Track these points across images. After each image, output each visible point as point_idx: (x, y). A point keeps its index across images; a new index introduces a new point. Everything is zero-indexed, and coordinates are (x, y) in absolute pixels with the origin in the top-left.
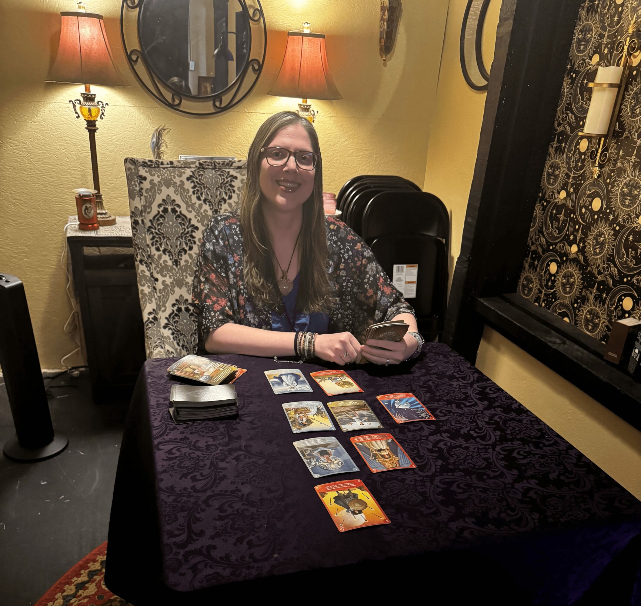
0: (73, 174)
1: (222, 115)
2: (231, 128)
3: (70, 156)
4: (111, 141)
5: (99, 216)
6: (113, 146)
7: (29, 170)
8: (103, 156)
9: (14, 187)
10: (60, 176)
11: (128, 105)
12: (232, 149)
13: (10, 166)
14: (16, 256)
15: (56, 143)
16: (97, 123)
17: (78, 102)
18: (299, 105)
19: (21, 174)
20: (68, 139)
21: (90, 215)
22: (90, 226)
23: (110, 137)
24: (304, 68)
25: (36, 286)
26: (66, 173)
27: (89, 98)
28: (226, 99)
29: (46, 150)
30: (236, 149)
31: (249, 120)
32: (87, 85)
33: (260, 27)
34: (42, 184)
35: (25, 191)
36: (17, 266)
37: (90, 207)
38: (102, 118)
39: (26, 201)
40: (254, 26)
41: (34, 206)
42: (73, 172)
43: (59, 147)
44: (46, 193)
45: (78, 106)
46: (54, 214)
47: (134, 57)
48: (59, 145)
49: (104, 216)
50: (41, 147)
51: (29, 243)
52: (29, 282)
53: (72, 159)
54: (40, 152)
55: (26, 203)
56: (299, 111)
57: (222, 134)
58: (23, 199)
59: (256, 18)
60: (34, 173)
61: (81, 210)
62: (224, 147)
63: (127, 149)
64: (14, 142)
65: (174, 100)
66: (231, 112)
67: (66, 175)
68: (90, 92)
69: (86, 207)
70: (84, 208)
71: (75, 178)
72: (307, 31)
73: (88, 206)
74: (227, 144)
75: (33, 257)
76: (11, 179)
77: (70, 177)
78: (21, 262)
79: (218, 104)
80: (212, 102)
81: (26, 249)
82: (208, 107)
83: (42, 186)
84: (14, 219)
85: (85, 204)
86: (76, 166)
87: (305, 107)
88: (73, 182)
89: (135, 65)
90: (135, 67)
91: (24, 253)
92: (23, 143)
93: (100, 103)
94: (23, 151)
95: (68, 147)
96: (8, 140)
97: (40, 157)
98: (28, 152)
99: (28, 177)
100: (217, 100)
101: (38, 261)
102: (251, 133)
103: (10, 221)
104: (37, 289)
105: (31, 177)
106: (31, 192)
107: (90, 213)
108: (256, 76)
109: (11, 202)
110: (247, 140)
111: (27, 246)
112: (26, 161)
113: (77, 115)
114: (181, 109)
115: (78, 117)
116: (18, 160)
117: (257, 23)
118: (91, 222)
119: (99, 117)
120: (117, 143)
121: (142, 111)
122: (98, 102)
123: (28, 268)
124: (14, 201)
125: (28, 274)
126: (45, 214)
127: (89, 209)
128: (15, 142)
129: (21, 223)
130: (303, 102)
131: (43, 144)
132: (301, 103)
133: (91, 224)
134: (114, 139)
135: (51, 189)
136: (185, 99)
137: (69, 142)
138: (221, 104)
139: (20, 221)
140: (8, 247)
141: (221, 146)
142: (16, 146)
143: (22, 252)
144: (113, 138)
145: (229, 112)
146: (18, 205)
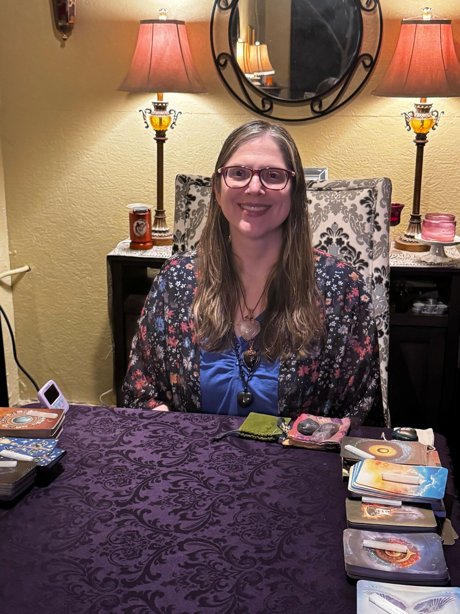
0: (147, 187)
1: (322, 120)
2: (332, 135)
3: (146, 167)
4: (191, 152)
5: (153, 234)
6: (192, 158)
7: (103, 182)
8: (180, 168)
9: (86, 200)
10: (133, 189)
11: (213, 112)
12: (332, 160)
13: (84, 178)
14: (79, 273)
15: (132, 154)
16: (166, 133)
17: (149, 111)
18: (415, 104)
19: (94, 187)
20: (145, 150)
21: (141, 233)
22: (142, 245)
23: (190, 148)
24: (415, 61)
25: (95, 308)
26: (139, 186)
27: (160, 107)
28: (327, 102)
29: (122, 162)
30: (337, 159)
31: (356, 125)
32: (159, 94)
33: (376, 17)
34: (114, 198)
35: (96, 204)
36: (78, 284)
37: (142, 224)
38: (173, 128)
39: (96, 215)
40: (368, 16)
41: (103, 221)
42: (146, 185)
43: (135, 159)
44: (116, 208)
45: (148, 116)
46: (122, 230)
47: (222, 61)
48: (136, 156)
49: (163, 234)
50: (117, 159)
51: (94, 260)
52: (89, 303)
53: (147, 172)
54: (116, 163)
55: (95, 217)
56: (415, 112)
57: (321, 142)
58: (92, 213)
59: (371, 8)
60: (107, 185)
61: (133, 226)
62: (321, 157)
63: (207, 160)
64: (90, 153)
65: (264, 106)
66: (333, 117)
67: (138, 188)
68: (162, 100)
69: (138, 223)
70: (135, 224)
71: (148, 191)
72: (427, 18)
73: (140, 222)
74: (327, 154)
75: (96, 276)
76: (84, 192)
77: (143, 191)
78: (83, 280)
79: (316, 108)
80: (309, 106)
81: (90, 266)
82: (305, 111)
83: (113, 200)
84: (81, 233)
85: (136, 220)
86: (150, 178)
87: (422, 107)
88: (145, 196)
89: (224, 69)
90: (223, 72)
91: (87, 270)
92: (100, 154)
93: (172, 112)
94: (98, 163)
95: (144, 158)
96: (85, 151)
97: (115, 169)
98: (103, 163)
99: (101, 190)
100: (316, 103)
101: (99, 281)
102: (358, 140)
103: (77, 235)
104: (96, 312)
105: (104, 189)
106: (102, 206)
107: (141, 230)
108: (367, 73)
109: (81, 215)
110: (352, 148)
111: (90, 264)
112: (101, 173)
113: (146, 125)
114: (273, 115)
115: (147, 127)
116: (93, 171)
117: (372, 12)
118: (143, 241)
119: (169, 126)
120: (197, 154)
121: (228, 119)
122: (170, 112)
123: (89, 288)
124: (83, 214)
125: (88, 294)
126: (113, 230)
127: (142, 226)
128: (92, 153)
129: (88, 238)
130: (421, 101)
131: (120, 156)
132: (419, 103)
133: (143, 243)
134: (193, 150)
135: (122, 203)
136: (276, 104)
137: (146, 153)
138: (320, 106)
139: (88, 236)
140: (72, 263)
141: (318, 156)
142: (92, 157)
143: (86, 269)
144: (193, 148)
145: (331, 116)
146: (87, 219)
